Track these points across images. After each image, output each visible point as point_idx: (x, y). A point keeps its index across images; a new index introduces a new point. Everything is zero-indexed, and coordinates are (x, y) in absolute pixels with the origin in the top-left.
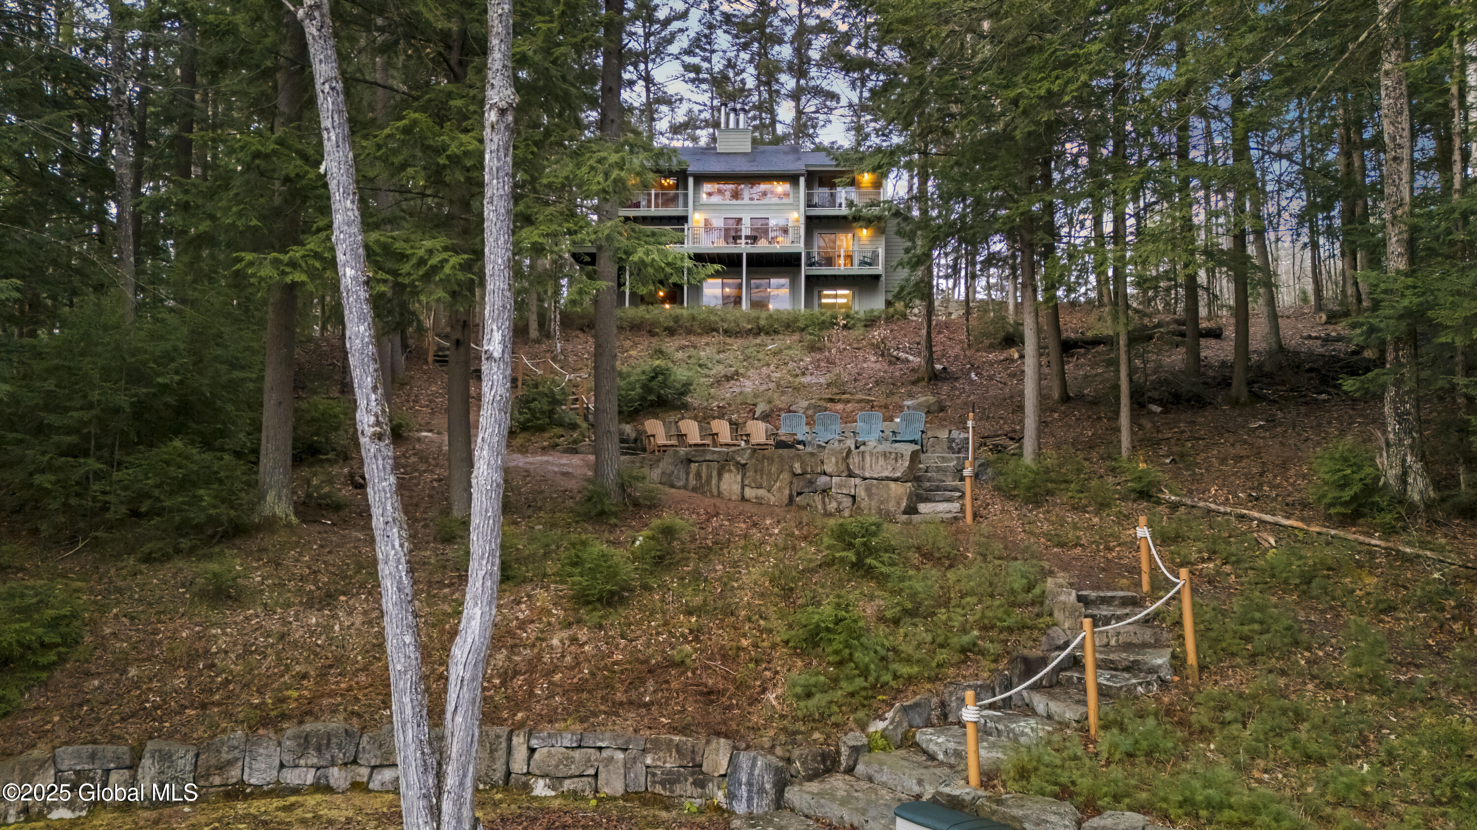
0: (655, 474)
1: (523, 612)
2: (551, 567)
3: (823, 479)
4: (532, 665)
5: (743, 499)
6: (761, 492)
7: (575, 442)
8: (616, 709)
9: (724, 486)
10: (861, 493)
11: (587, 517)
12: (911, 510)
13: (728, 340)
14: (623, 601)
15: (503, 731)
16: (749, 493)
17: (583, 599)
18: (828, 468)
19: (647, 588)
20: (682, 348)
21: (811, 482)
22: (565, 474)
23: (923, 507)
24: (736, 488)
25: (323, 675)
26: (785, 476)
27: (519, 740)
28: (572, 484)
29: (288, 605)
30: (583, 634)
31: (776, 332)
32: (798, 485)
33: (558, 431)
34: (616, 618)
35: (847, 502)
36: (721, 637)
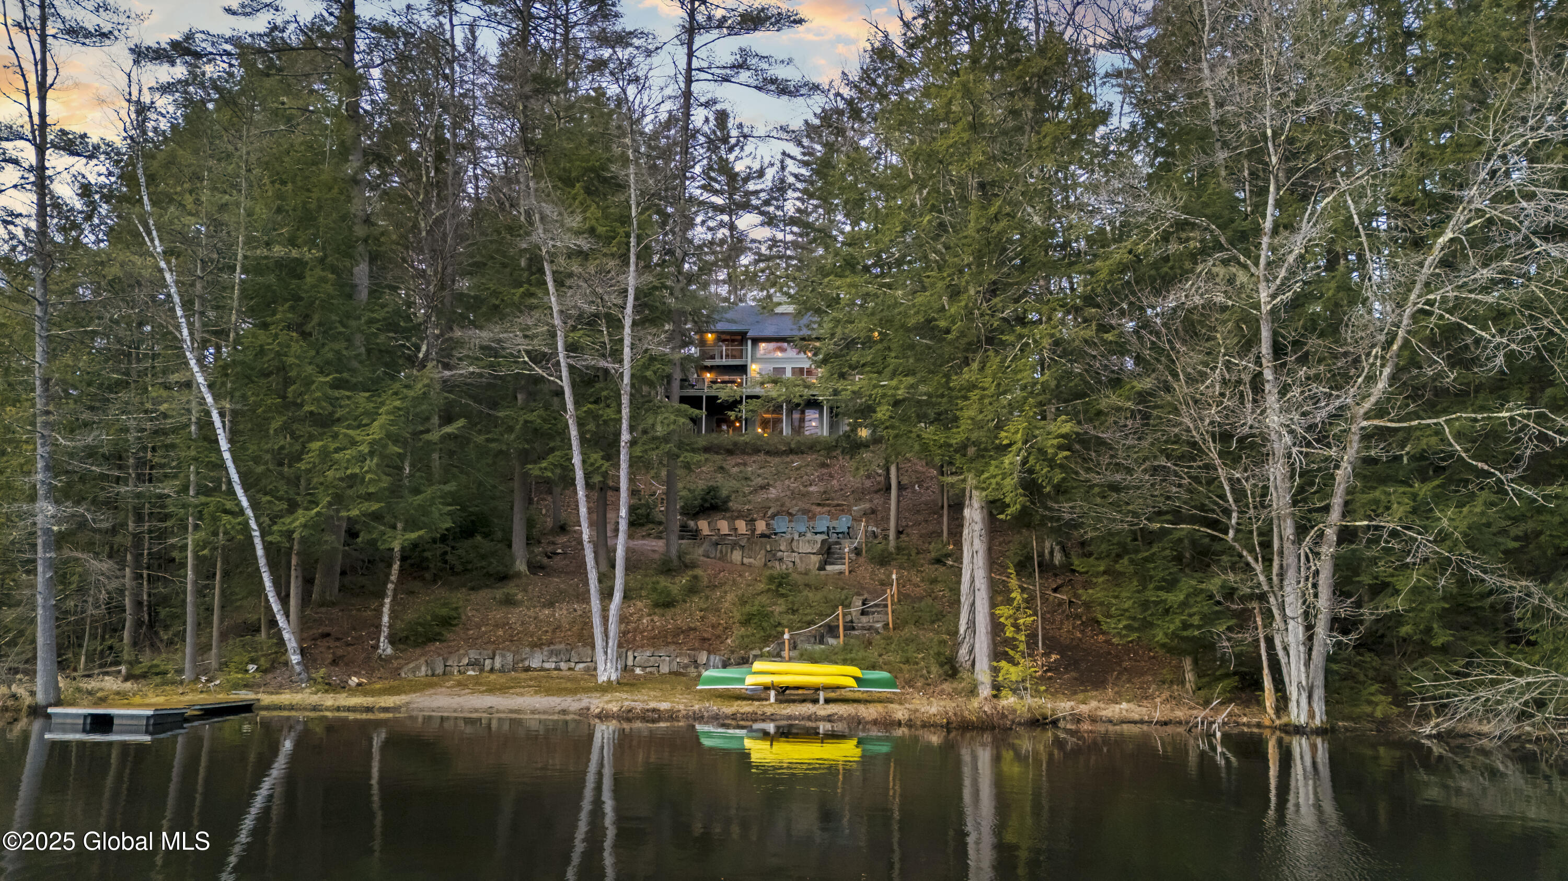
0: (701, 551)
1: (632, 610)
2: (644, 593)
3: (780, 554)
4: (635, 630)
5: (743, 564)
6: (752, 560)
7: (661, 532)
8: (668, 644)
9: (734, 557)
10: (798, 561)
11: (662, 572)
12: (821, 568)
13: (769, 459)
14: (674, 606)
15: (624, 650)
16: (746, 560)
17: (656, 605)
18: (782, 548)
19: (685, 601)
20: (737, 465)
21: (775, 555)
22: (654, 551)
23: (828, 568)
24: (739, 558)
25: (554, 631)
26: (763, 552)
27: (630, 654)
28: (656, 556)
29: (535, 607)
30: (656, 618)
31: (802, 453)
32: (769, 556)
33: (651, 526)
34: (669, 613)
35: (791, 565)
36: (713, 619)
